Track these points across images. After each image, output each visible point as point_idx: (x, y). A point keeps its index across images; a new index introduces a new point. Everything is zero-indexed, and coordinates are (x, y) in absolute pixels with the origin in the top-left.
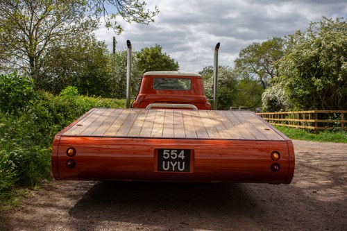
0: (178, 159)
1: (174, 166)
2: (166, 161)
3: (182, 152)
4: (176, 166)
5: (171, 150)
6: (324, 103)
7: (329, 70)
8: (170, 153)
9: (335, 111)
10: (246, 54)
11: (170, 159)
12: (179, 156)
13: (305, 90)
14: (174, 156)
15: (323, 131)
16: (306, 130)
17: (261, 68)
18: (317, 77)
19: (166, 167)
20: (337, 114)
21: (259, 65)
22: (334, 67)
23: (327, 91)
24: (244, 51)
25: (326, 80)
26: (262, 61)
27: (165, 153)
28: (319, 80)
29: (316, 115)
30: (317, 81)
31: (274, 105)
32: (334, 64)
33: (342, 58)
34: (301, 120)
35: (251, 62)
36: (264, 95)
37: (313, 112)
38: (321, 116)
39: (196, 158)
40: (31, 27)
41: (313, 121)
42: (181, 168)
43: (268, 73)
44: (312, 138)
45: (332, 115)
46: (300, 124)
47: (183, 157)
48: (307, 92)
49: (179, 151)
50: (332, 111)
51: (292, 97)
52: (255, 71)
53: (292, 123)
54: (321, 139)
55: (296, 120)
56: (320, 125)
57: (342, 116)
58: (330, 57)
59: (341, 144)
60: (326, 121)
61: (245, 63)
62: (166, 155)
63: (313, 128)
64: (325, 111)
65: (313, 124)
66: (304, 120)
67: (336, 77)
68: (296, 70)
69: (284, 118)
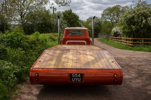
0: (78, 77)
1: (76, 79)
2: (73, 78)
3: (80, 74)
4: (77, 80)
5: (75, 74)
6: (136, 35)
7: (138, 23)
8: (75, 75)
9: (140, 39)
10: (106, 12)
11: (75, 77)
12: (78, 76)
13: (128, 30)
14: (76, 76)
15: (135, 46)
16: (129, 45)
17: (112, 17)
18: (133, 25)
19: (73, 80)
20: (141, 40)
21: (111, 16)
22: (140, 22)
23: (137, 31)
24: (105, 10)
25: (137, 26)
26: (112, 14)
27: (73, 75)
28: (134, 26)
29: (133, 40)
30: (133, 27)
31: (116, 34)
32: (140, 20)
33: (143, 18)
34: (127, 41)
35: (107, 15)
36: (113, 30)
37: (132, 39)
38: (134, 41)
39: (85, 76)
40: (21, 4)
41: (132, 42)
42: (79, 80)
43: (114, 19)
44: (131, 49)
45: (139, 40)
46: (126, 43)
47: (80, 76)
48: (129, 31)
49: (78, 74)
50: (139, 39)
51: (123, 32)
52: (109, 18)
53: (123, 42)
54: (134, 50)
55: (125, 41)
56: (134, 44)
57: (143, 41)
58: (139, 18)
59: (142, 52)
60: (136, 42)
61: (105, 15)
62: (73, 76)
63: (131, 45)
64: (136, 39)
65: (131, 43)
66: (128, 42)
67: (141, 25)
68: (125, 22)
69: (120, 40)
